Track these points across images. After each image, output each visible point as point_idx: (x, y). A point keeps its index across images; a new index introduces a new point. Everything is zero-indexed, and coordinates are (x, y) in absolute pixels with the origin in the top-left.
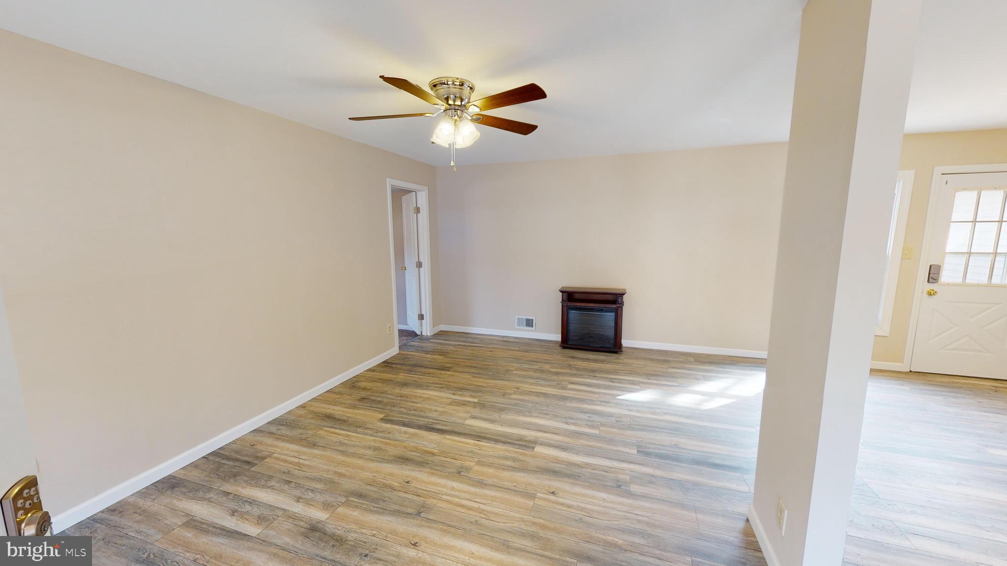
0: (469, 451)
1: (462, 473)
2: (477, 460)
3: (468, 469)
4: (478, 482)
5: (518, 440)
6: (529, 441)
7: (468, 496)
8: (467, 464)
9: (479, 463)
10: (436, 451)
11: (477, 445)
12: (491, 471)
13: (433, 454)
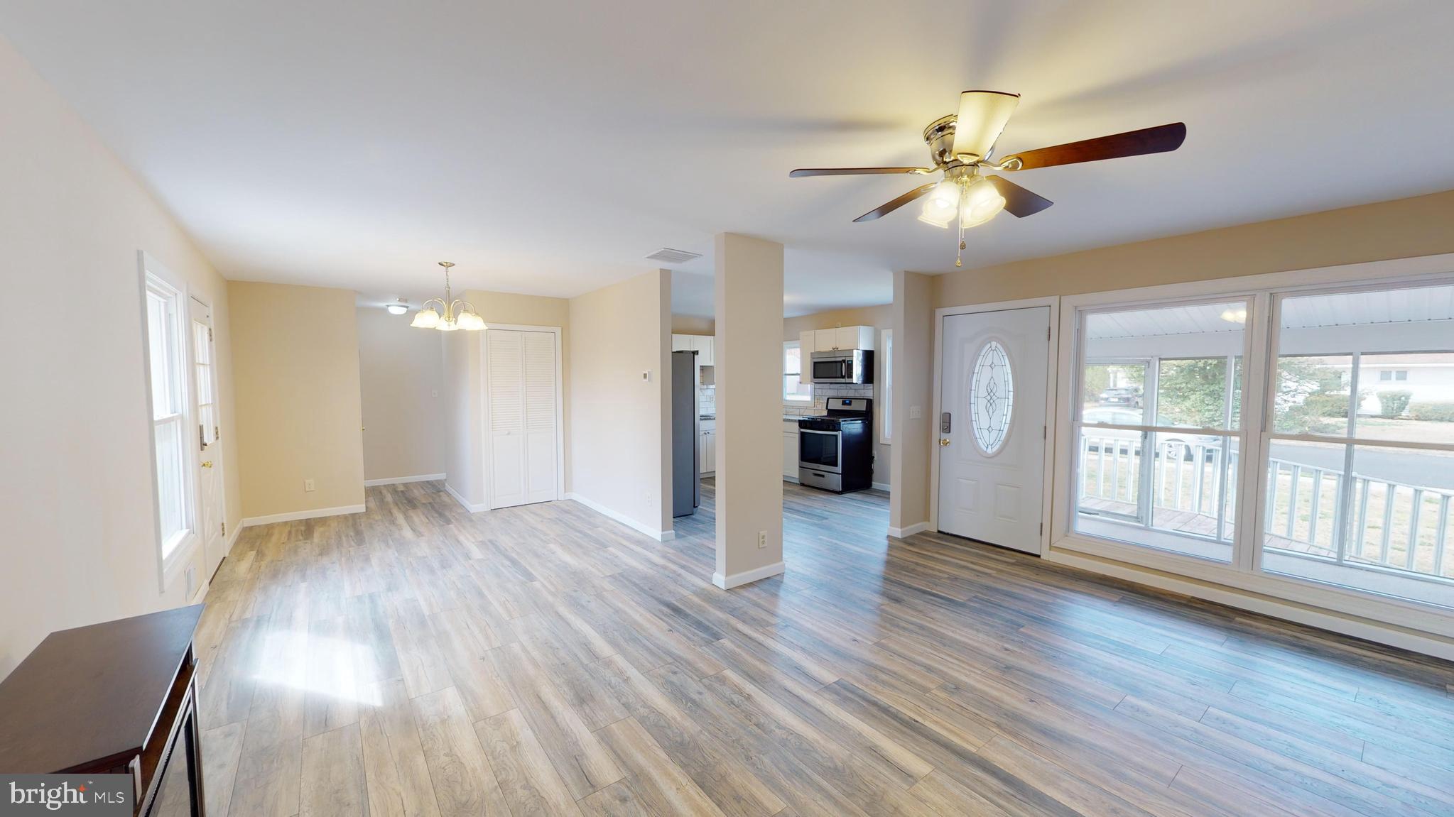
0: (936, 711)
1: (953, 686)
2: (927, 695)
3: (943, 688)
4: (933, 671)
5: (852, 700)
6: (837, 693)
7: (951, 665)
8: (943, 695)
9: (926, 690)
10: (994, 730)
11: (921, 715)
12: (913, 677)
13: (999, 726)
